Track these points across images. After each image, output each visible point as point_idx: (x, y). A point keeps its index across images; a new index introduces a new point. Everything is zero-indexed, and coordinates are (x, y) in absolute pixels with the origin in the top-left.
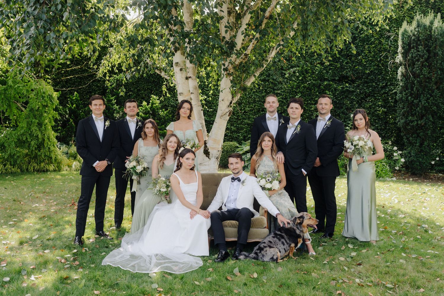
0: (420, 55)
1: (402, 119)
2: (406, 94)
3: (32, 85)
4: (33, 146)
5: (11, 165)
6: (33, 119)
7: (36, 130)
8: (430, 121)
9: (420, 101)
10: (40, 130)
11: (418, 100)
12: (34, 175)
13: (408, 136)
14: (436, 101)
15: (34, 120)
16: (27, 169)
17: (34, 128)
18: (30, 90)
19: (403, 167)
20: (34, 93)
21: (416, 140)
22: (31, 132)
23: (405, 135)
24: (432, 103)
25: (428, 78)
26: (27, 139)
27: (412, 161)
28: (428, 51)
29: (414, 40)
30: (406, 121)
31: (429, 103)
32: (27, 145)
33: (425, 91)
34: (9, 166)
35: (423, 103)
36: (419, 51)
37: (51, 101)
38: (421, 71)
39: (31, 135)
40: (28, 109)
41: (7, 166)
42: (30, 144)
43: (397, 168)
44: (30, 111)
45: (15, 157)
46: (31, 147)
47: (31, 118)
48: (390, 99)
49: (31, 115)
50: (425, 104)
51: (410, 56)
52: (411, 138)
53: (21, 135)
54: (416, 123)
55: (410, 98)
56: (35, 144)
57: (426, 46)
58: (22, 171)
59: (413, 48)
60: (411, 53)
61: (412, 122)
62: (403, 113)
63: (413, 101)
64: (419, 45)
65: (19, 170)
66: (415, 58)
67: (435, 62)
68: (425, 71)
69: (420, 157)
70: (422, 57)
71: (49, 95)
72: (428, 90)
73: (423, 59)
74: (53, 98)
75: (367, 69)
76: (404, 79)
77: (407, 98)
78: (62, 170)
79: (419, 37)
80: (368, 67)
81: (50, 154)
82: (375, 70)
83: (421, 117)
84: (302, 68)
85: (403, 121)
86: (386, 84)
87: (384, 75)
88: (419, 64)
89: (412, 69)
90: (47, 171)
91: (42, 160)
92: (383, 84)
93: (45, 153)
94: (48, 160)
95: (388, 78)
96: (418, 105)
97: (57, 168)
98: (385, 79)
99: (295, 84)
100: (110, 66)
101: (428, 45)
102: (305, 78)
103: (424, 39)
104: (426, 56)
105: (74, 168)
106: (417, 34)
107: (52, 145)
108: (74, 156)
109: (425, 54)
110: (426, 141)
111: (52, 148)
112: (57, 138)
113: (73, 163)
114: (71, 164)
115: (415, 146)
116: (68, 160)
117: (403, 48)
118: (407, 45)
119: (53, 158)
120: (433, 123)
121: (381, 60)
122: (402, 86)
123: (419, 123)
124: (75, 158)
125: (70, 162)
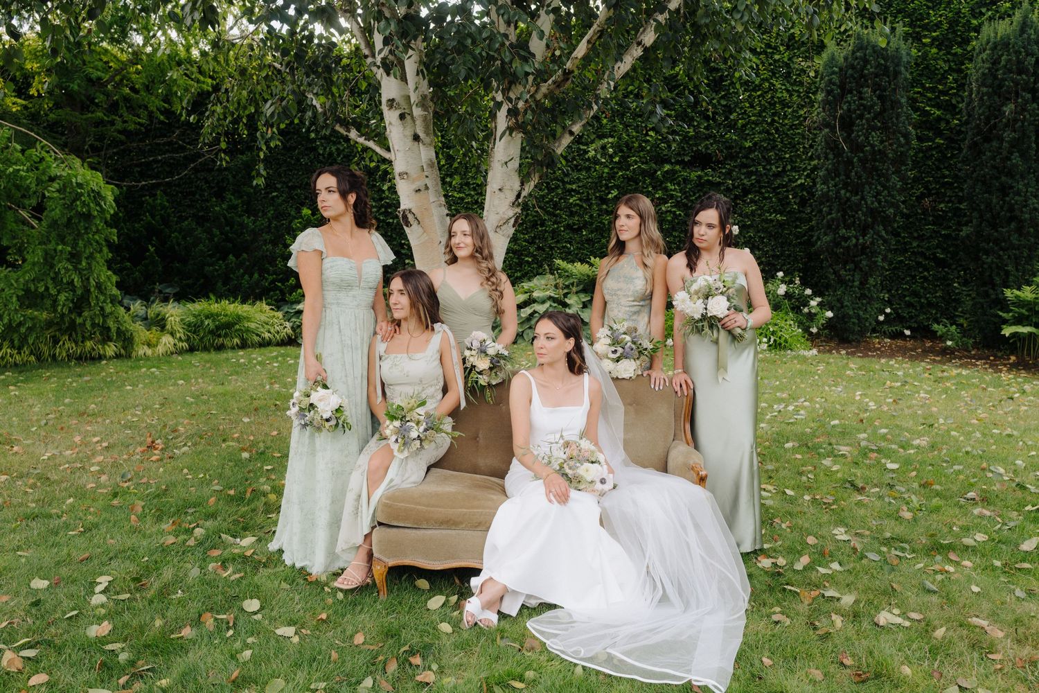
0: (865, 106)
1: (825, 234)
2: (835, 186)
3: (49, 167)
4: (64, 305)
5: (12, 346)
6: (58, 244)
7: (67, 270)
8: (881, 237)
9: (863, 198)
10: (76, 269)
11: (859, 197)
12: (69, 367)
13: (837, 268)
14: (893, 197)
15: (60, 247)
16: (54, 357)
17: (62, 265)
18: (45, 178)
19: (824, 329)
20: (56, 185)
21: (853, 276)
22: (56, 273)
23: (831, 265)
24: (886, 201)
25: (879, 152)
26: (47, 289)
27: (844, 317)
28: (879, 97)
29: (852, 76)
30: (835, 238)
31: (880, 202)
32: (48, 302)
33: (873, 179)
34: (9, 351)
35: (869, 202)
36: (861, 98)
37: (99, 205)
38: (867, 138)
39: (56, 279)
40: (44, 223)
42: (55, 301)
43: (814, 330)
44: (50, 226)
45: (23, 330)
46: (59, 308)
47: (53, 242)
48: (791, 197)
49: (53, 234)
50: (872, 203)
51: (845, 108)
52: (843, 272)
53: (33, 280)
54: (854, 241)
55: (843, 192)
56: (67, 299)
57: (877, 87)
58: (41, 360)
59: (850, 92)
60: (848, 102)
61: (846, 239)
62: (828, 221)
63: (848, 200)
64: (862, 87)
65: (33, 358)
66: (855, 113)
67: (894, 119)
68: (875, 137)
69: (860, 308)
70: (869, 109)
71: (93, 191)
72: (879, 176)
73: (869, 113)
74: (104, 199)
75: (746, 140)
76: (831, 156)
77: (838, 192)
78: (134, 354)
79: (862, 70)
80: (748, 134)
81: (104, 321)
82: (761, 141)
83: (864, 230)
84: (620, 138)
85: (828, 238)
86: (784, 168)
87: (780, 150)
88: (863, 125)
89: (849, 135)
90: (100, 358)
91: (87, 335)
92: (777, 167)
93: (92, 319)
94: (101, 334)
95: (787, 156)
96: (858, 206)
97: (123, 352)
98: (781, 159)
99: (606, 170)
100: (229, 118)
101: (880, 85)
102: (624, 158)
103: (873, 73)
104: (877, 108)
105: (160, 349)
106: (858, 63)
107: (108, 301)
108: (160, 323)
109: (875, 104)
110: (871, 276)
111: (108, 308)
112: (119, 285)
113: (159, 339)
114: (154, 341)
115: (851, 287)
116: (148, 333)
117: (829, 93)
118: (839, 87)
119: (114, 329)
120: (885, 241)
121: (773, 121)
122: (827, 170)
123: (861, 241)
124: (163, 328)
125: (152, 336)
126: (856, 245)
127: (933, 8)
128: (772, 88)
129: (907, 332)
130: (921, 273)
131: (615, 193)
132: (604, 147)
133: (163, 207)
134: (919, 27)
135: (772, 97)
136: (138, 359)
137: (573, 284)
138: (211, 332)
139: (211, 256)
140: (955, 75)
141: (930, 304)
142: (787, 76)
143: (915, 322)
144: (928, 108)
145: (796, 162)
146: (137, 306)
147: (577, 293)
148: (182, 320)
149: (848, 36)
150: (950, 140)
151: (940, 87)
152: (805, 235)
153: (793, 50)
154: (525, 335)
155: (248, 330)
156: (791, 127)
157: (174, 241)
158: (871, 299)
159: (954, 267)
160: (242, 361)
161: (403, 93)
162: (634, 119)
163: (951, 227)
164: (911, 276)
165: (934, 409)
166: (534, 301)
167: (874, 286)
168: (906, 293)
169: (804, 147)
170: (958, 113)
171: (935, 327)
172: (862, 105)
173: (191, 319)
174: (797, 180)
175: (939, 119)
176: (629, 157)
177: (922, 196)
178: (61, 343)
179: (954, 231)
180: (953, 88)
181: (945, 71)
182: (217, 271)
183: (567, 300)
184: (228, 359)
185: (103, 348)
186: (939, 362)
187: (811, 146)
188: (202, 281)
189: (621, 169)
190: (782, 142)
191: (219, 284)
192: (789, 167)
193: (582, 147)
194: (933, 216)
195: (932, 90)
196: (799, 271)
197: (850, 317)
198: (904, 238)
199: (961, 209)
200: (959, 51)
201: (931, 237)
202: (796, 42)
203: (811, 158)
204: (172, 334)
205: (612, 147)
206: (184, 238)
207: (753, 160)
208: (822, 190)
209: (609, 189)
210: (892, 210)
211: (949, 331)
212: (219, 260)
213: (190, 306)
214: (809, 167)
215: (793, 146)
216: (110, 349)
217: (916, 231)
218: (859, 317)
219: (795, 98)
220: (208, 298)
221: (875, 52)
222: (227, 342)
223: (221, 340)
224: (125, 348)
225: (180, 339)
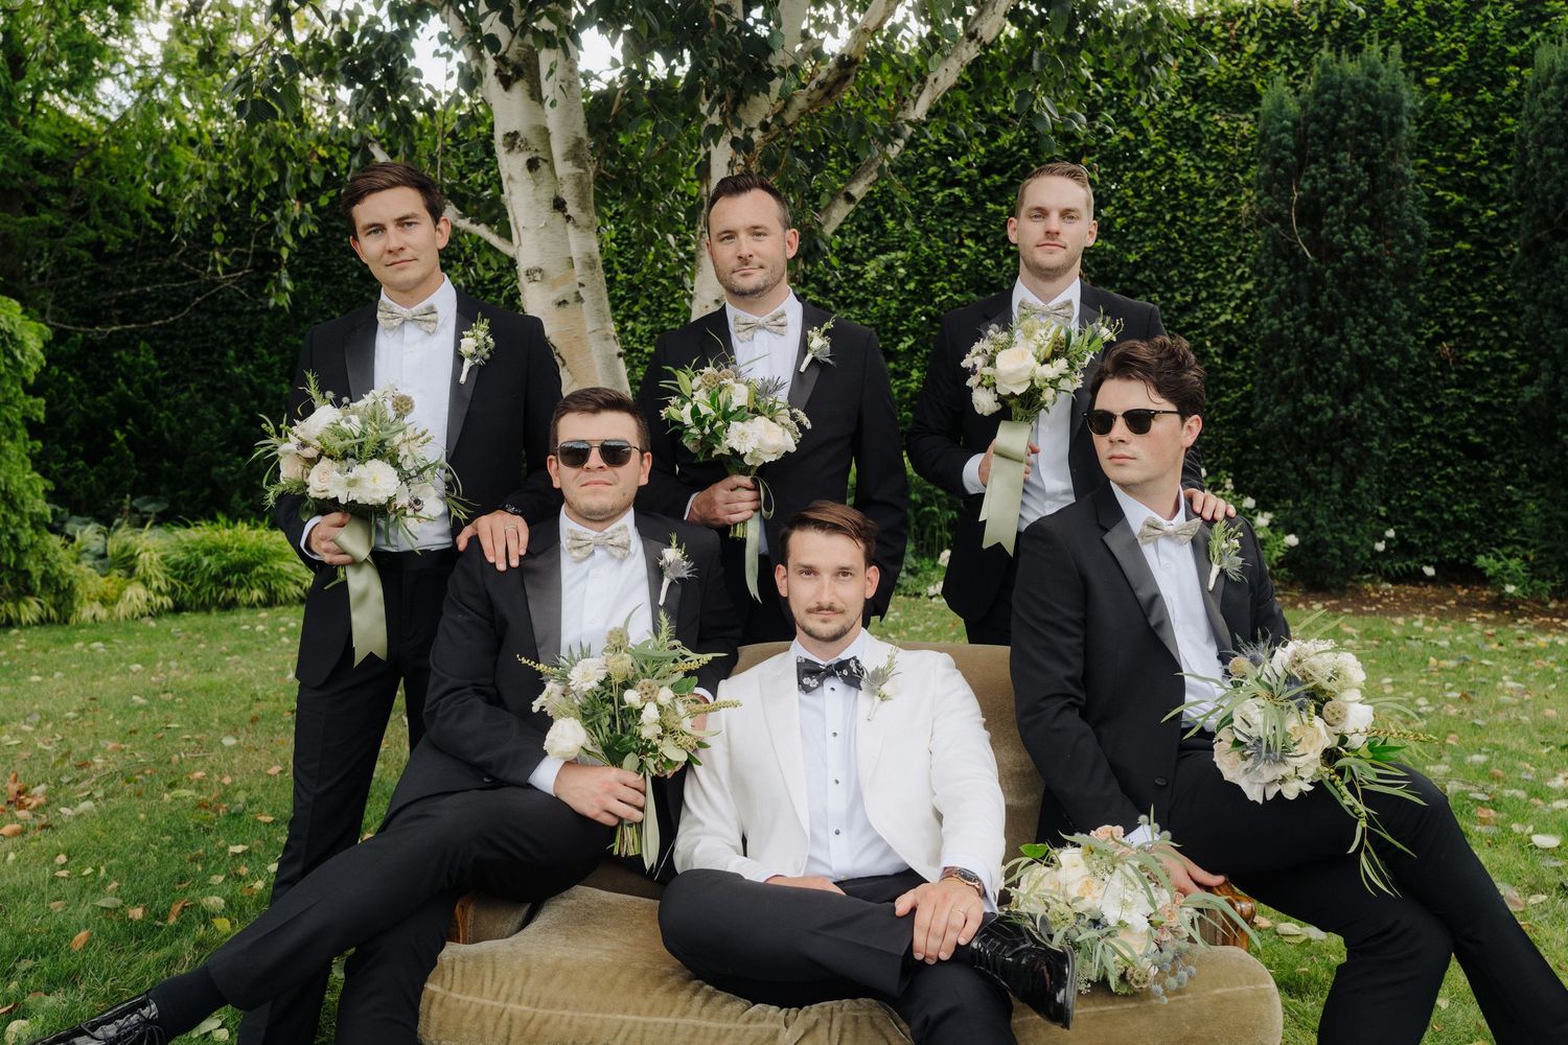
0: (1342, 183)
1: (1278, 403)
2: (1293, 319)
8: (1378, 405)
9: (1343, 339)
11: (1335, 338)
13: (1300, 460)
14: (1395, 335)
19: (1280, 567)
21: (1329, 473)
23: (1289, 457)
24: (1384, 344)
25: (1370, 260)
27: (1316, 544)
28: (1367, 167)
29: (1316, 133)
30: (1295, 409)
31: (1373, 346)
33: (1359, 306)
35: (1355, 346)
36: (1334, 170)
38: (1347, 237)
48: (1208, 344)
50: (1361, 347)
51: (1307, 186)
52: (1310, 468)
54: (1330, 413)
55: (1307, 329)
57: (1359, 151)
59: (1316, 161)
60: (1314, 178)
61: (1315, 410)
62: (1282, 381)
63: (1318, 343)
64: (1335, 151)
66: (1324, 194)
67: (1394, 204)
68: (1361, 236)
69: (1343, 530)
70: (1349, 187)
72: (1370, 301)
73: (1350, 193)
75: (1129, 251)
76: (1284, 269)
77: (1299, 329)
78: (73, 620)
79: (1334, 124)
80: (1132, 242)
81: (19, 561)
82: (1155, 252)
83: (1345, 394)
84: (916, 252)
85: (1283, 410)
86: (1195, 296)
87: (1188, 267)
88: (1340, 215)
89: (1315, 233)
90: (10, 624)
92: (1183, 295)
94: (14, 582)
95: (1200, 276)
96: (1335, 352)
97: (53, 613)
98: (1191, 281)
99: (894, 304)
100: (233, 192)
101: (1365, 147)
102: (924, 285)
103: (1352, 128)
104: (1364, 186)
105: (122, 609)
106: (1327, 112)
107: (28, 523)
108: (127, 564)
109: (1360, 179)
110: (1361, 473)
111: (26, 537)
112: (51, 497)
113: (121, 590)
114: (113, 594)
115: (1326, 493)
116: (101, 580)
117: (1276, 163)
118: (1294, 152)
119: (37, 575)
120: (1384, 413)
121: (1175, 219)
122: (1278, 292)
123: (1343, 412)
124: (131, 571)
125: (110, 585)
126: (1331, 421)
127: (1439, 29)
128: (1171, 163)
129: (1430, 571)
130: (1439, 469)
131: (909, 341)
132: (890, 267)
133: (147, 368)
134: (1418, 59)
135: (1172, 180)
136: (80, 626)
138: (215, 579)
139: (224, 449)
140: (1484, 137)
141: (1459, 523)
142: (1196, 145)
143: (1434, 553)
144: (1440, 193)
145: (1216, 285)
146: (88, 534)
148: (163, 558)
149: (1298, 77)
150: (1481, 244)
151: (1460, 157)
152: (1234, 408)
153: (1203, 102)
155: (279, 575)
156: (1205, 227)
157: (164, 423)
158: (1362, 515)
159: (1498, 458)
160: (260, 628)
161: (535, 122)
162: (938, 220)
163: (1488, 391)
164: (1422, 474)
165: (1550, 712)
167: (1367, 491)
168: (1415, 504)
169: (1229, 261)
170: (1492, 200)
171: (1481, 560)
172: (1337, 180)
173: (181, 556)
174: (1218, 315)
175: (1460, 210)
176: (932, 282)
177: (1438, 338)
179: (1495, 397)
180: (1481, 157)
181: (1467, 131)
182: (232, 473)
184: (235, 625)
185: (17, 606)
186: (1494, 622)
187: (1241, 259)
188: (207, 492)
189: (919, 302)
190: (1190, 253)
191: (236, 497)
192: (1204, 294)
193: (853, 267)
194: (1458, 372)
195: (1446, 162)
196: (1228, 468)
197: (1327, 545)
198: (1407, 410)
199: (1507, 360)
200: (1489, 97)
201: (1455, 407)
202: (1209, 89)
203: (1242, 279)
204: (145, 582)
205: (903, 266)
206: (181, 420)
207: (1141, 283)
208: (1270, 327)
209: (898, 335)
210: (1395, 360)
211: (1506, 568)
212: (239, 454)
213: (181, 534)
214: (1238, 294)
215: (1210, 261)
216: (30, 610)
217: (1429, 398)
218: (1342, 546)
219: (1210, 180)
220: (214, 520)
221: (1355, 91)
222: (242, 596)
223: (231, 591)
224: (57, 607)
225: (159, 591)
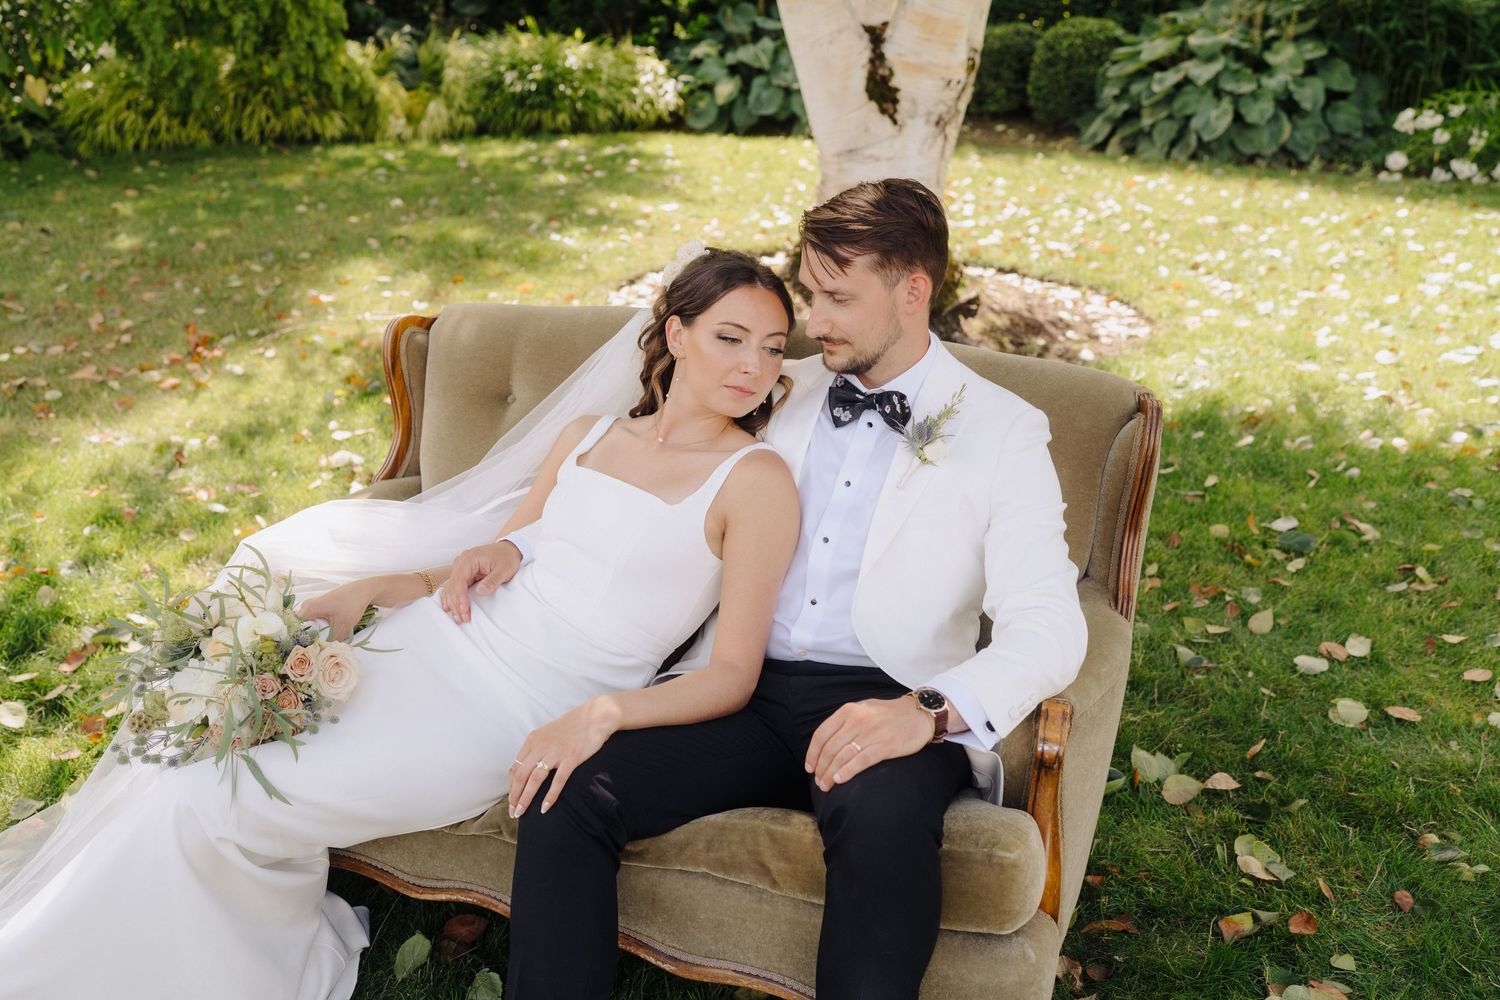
12: (253, 157)
16: (239, 133)
32: (220, 30)
34: (164, 120)
41: (154, 121)
42: (229, 29)
56: (246, 26)
58: (218, 138)
65: (205, 136)
78: (379, 134)
90: (316, 139)
91: (293, 95)
93: (296, 68)
94: (317, 95)
97: (357, 129)
105: (425, 126)
107: (323, 30)
108: (435, 77)
111: (322, 45)
113: (425, 106)
114: (418, 110)
116: (407, 95)
119: (337, 89)
124: (436, 86)
125: (416, 100)
137: (1288, 18)
146: (400, 39)
147: (1297, 39)
154: (1156, 134)
155: (590, 97)
166: (1191, 55)
173: (485, 71)
178: (249, 110)
183: (1270, 58)
185: (321, 121)
204: (449, 99)
216: (334, 125)
222: (546, 116)
223: (536, 114)
224: (363, 124)
225: (461, 110)
